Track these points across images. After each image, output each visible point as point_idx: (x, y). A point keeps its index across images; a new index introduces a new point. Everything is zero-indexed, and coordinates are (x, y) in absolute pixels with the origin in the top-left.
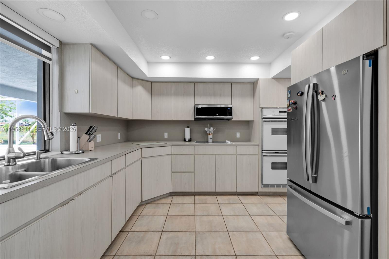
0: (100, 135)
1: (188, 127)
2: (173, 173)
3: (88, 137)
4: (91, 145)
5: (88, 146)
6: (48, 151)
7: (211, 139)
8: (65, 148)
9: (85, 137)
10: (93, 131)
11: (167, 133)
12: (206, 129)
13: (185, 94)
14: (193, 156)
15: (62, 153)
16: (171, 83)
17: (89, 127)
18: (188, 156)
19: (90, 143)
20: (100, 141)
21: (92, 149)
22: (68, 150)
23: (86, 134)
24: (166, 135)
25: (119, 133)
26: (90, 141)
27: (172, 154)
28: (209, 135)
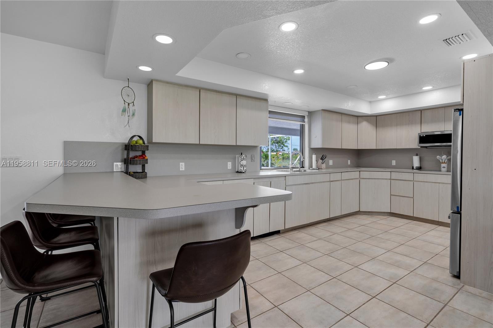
0: (332, 161)
1: (417, 155)
2: (391, 196)
3: (321, 161)
4: (324, 166)
5: (322, 166)
6: (304, 167)
7: (444, 167)
8: (311, 166)
9: (320, 161)
10: (324, 158)
11: (395, 161)
12: (438, 157)
13: (411, 123)
14: (412, 182)
15: (309, 169)
16: (395, 114)
17: (322, 156)
18: (407, 182)
19: (323, 164)
20: (332, 165)
21: (324, 168)
22: (312, 167)
23: (321, 159)
24: (394, 163)
25: (349, 160)
26: (323, 163)
27: (391, 179)
28: (442, 163)
